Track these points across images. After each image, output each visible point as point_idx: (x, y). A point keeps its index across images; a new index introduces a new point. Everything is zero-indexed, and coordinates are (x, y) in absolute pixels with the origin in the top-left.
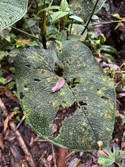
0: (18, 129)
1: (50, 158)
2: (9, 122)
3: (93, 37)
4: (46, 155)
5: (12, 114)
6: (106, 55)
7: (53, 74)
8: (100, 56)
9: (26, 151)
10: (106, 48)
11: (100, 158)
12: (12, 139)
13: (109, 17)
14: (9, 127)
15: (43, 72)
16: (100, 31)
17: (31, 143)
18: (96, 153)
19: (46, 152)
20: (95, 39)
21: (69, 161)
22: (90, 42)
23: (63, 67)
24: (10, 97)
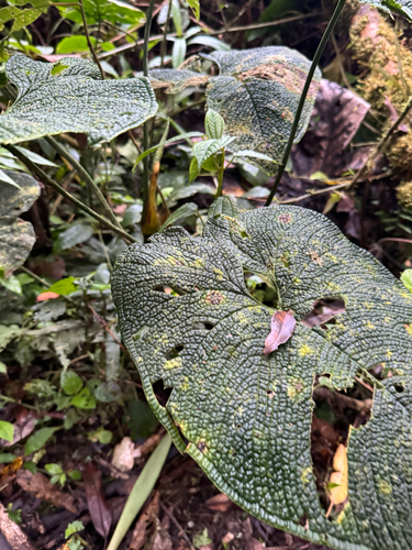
7: (246, 300)
13: (299, 186)
15: (215, 299)
24: (37, 493)
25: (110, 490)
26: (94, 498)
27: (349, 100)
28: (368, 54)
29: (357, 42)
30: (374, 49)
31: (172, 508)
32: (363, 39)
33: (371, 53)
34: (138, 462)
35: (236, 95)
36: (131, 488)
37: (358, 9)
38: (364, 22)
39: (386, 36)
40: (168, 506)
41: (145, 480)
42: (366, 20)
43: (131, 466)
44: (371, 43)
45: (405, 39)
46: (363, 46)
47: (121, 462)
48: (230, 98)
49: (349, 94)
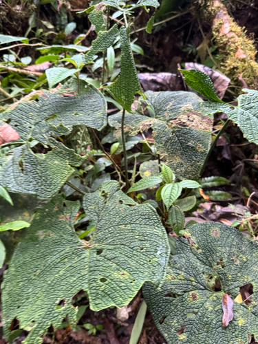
7: (208, 293)
8: (205, 197)
15: (194, 297)
24: (82, 340)
25: (120, 332)
26: (113, 339)
27: (217, 78)
28: (225, 44)
29: (217, 36)
30: (228, 41)
31: (153, 338)
32: (221, 35)
33: (227, 44)
34: (131, 314)
36: (131, 331)
37: (216, 14)
38: (220, 24)
39: (234, 32)
40: (151, 337)
41: (137, 326)
42: (221, 22)
43: (127, 317)
44: (226, 37)
45: (246, 31)
46: (221, 39)
47: (122, 316)
49: (217, 74)
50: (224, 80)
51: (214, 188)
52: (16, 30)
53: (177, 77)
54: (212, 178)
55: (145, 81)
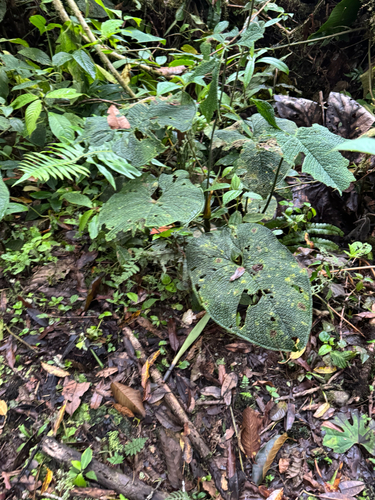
0: (167, 382)
1: (229, 433)
2: (150, 368)
3: (290, 210)
4: (220, 428)
5: (154, 356)
6: (321, 240)
7: (230, 262)
8: (309, 243)
9: (185, 419)
10: (319, 228)
11: (327, 437)
12: (157, 399)
14: (151, 379)
15: (219, 261)
16: (304, 197)
17: (192, 408)
18: (318, 428)
19: (220, 422)
20: (295, 213)
21: (265, 441)
22: (285, 219)
23: (241, 254)
24: (146, 328)
25: (180, 332)
26: (172, 334)
34: (194, 321)
35: (253, 158)
36: (190, 332)
40: (206, 344)
43: (190, 323)
47: (186, 321)
48: (250, 160)
49: (363, 110)
50: (369, 119)
51: (322, 236)
52: (160, 21)
53: (317, 106)
54: (325, 224)
55: (282, 104)
